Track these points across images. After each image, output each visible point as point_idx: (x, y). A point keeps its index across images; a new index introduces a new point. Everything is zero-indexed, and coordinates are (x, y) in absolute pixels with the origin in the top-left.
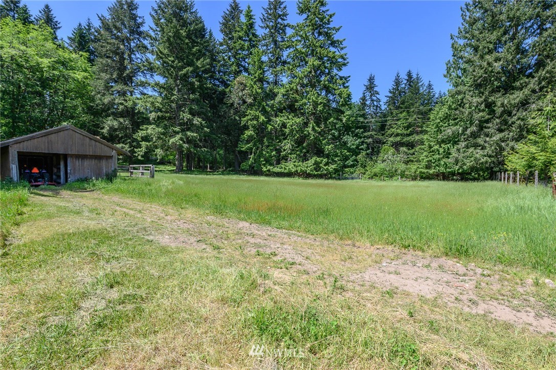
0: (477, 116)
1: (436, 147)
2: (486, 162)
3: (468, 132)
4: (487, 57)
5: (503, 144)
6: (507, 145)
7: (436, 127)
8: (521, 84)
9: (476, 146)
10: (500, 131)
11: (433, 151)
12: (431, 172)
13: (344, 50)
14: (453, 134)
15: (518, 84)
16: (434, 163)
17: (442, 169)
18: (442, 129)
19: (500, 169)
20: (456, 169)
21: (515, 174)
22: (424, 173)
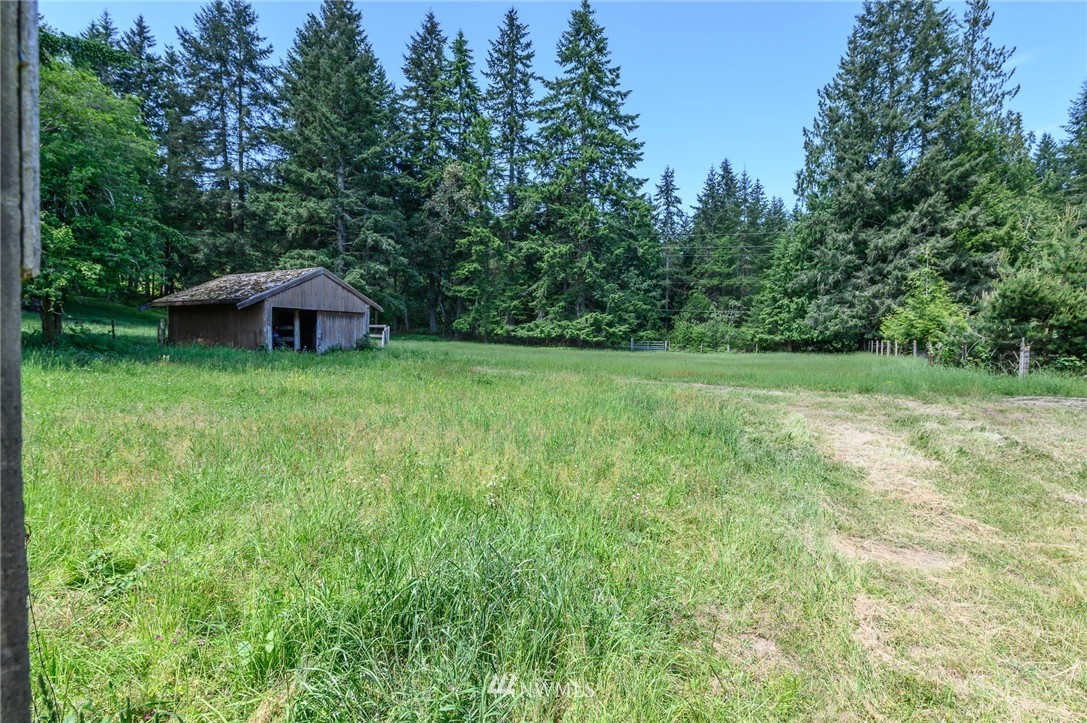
0: (843, 260)
1: (786, 301)
2: (856, 326)
3: (831, 280)
4: (857, 176)
5: (877, 302)
6: (883, 303)
7: (784, 271)
8: (899, 219)
9: (842, 302)
10: (873, 282)
11: (779, 307)
12: (777, 338)
13: (636, 131)
14: (809, 282)
15: (894, 218)
16: (781, 325)
17: (796, 336)
18: (793, 273)
19: (874, 336)
20: (816, 335)
21: (893, 344)
22: (766, 340)
